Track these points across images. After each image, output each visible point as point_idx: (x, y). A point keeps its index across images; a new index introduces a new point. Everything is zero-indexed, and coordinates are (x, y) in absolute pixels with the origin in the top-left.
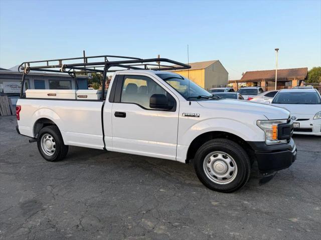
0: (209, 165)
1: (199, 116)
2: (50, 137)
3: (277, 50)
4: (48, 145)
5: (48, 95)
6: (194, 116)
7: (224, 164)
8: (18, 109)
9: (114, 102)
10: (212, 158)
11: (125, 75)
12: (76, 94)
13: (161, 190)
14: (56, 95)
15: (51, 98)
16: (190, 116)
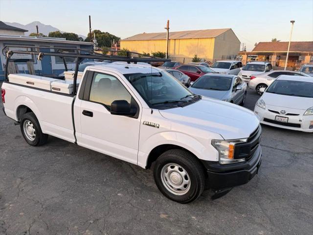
0: (166, 174)
1: (158, 127)
2: (30, 123)
3: (293, 22)
4: (30, 130)
5: (27, 83)
6: (154, 126)
7: (179, 176)
8: (3, 92)
9: (83, 99)
10: (169, 169)
11: (94, 72)
12: (51, 86)
14: (33, 84)
15: (30, 86)
16: (150, 125)
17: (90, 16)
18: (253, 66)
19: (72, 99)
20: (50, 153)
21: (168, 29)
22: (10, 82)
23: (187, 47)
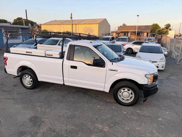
1: (117, 71)
2: (28, 76)
3: (138, 16)
4: (27, 80)
5: (27, 52)
6: (115, 71)
7: (128, 94)
9: (69, 60)
10: (122, 91)
11: (75, 45)
12: (45, 53)
13: (98, 106)
14: (31, 53)
15: (28, 54)
16: (113, 70)
17: (26, 10)
18: (121, 39)
19: (62, 60)
20: (43, 92)
21: (72, 18)
22: (11, 52)
23: (83, 29)
